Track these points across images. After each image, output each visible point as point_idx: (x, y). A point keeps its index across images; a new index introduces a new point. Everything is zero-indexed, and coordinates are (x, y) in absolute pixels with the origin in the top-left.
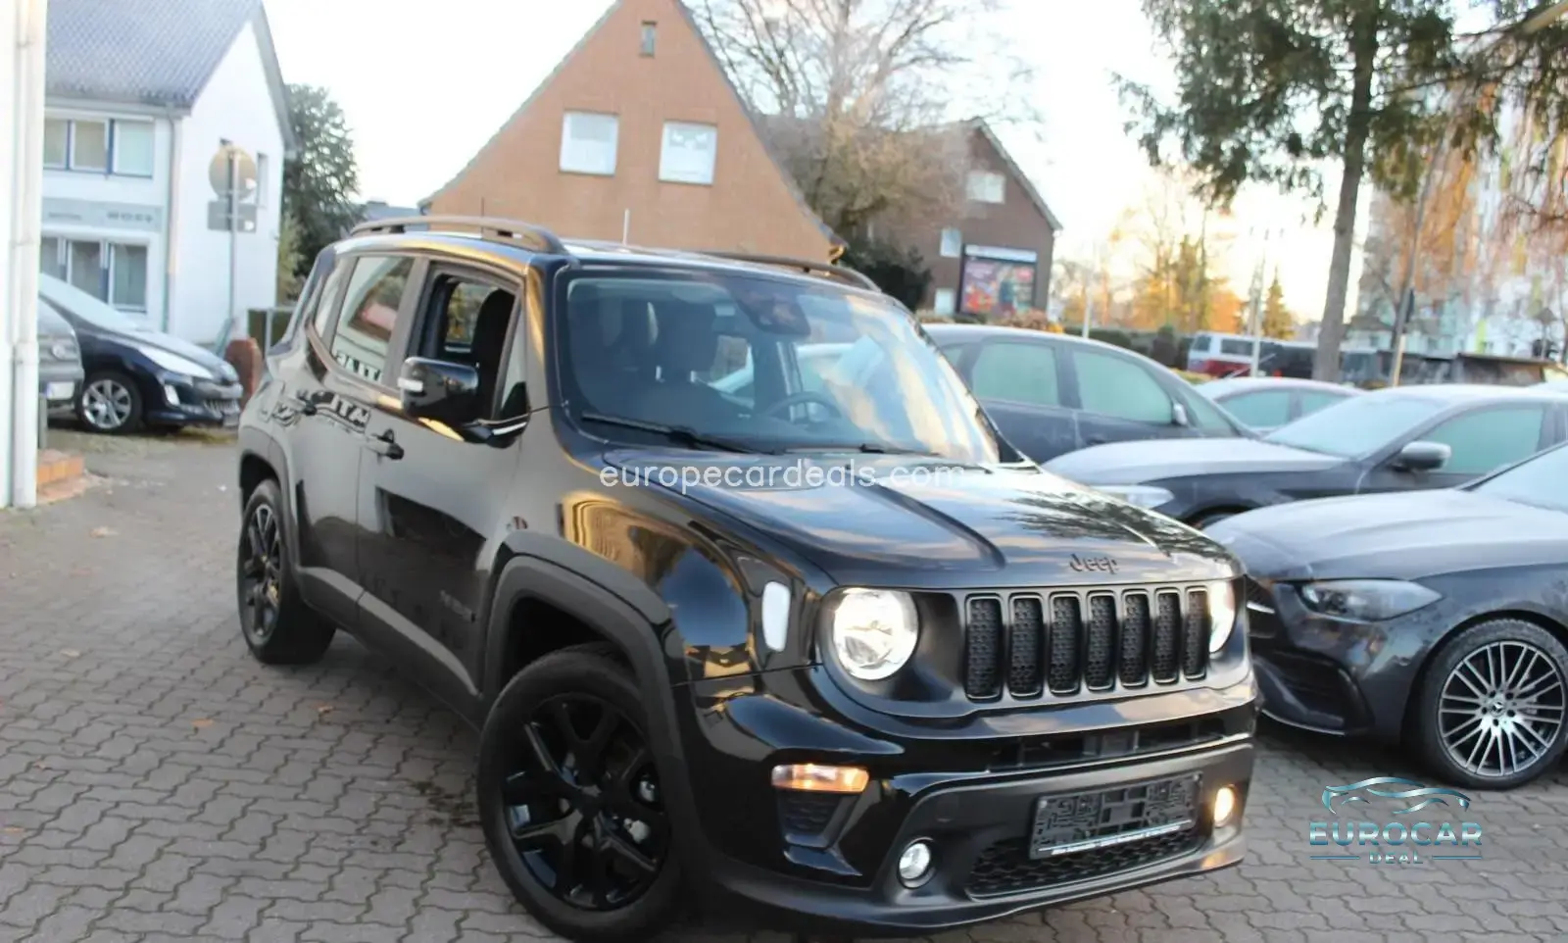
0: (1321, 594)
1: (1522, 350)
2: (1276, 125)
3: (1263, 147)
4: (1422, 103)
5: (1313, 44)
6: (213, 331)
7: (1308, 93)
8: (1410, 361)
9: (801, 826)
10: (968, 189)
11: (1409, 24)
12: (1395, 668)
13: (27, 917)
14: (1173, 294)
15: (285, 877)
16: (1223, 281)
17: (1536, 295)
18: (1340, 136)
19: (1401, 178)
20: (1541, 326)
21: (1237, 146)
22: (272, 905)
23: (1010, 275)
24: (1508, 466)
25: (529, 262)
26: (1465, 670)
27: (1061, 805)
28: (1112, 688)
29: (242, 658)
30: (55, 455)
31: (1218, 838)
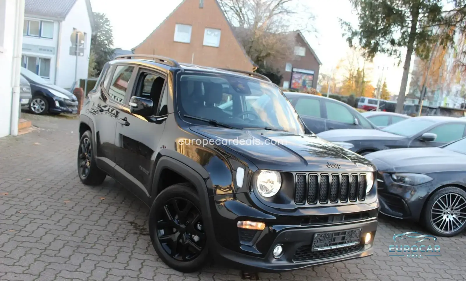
0: (398, 177)
1: (458, 106)
2: (388, 36)
3: (383, 42)
4: (431, 31)
5: (400, 12)
6: (70, 85)
7: (398, 27)
8: (424, 108)
9: (245, 239)
10: (295, 51)
11: (429, 7)
12: (419, 199)
13: (17, 257)
14: (354, 85)
15: (91, 248)
16: (369, 82)
17: (463, 90)
18: (407, 40)
19: (424, 53)
20: (464, 99)
21: (375, 42)
22: (88, 256)
23: (306, 78)
24: (454, 141)
25: (169, 69)
26: (439, 201)
27: (321, 236)
28: (337, 202)
29: (78, 183)
30: (23, 120)
31: (366, 247)
